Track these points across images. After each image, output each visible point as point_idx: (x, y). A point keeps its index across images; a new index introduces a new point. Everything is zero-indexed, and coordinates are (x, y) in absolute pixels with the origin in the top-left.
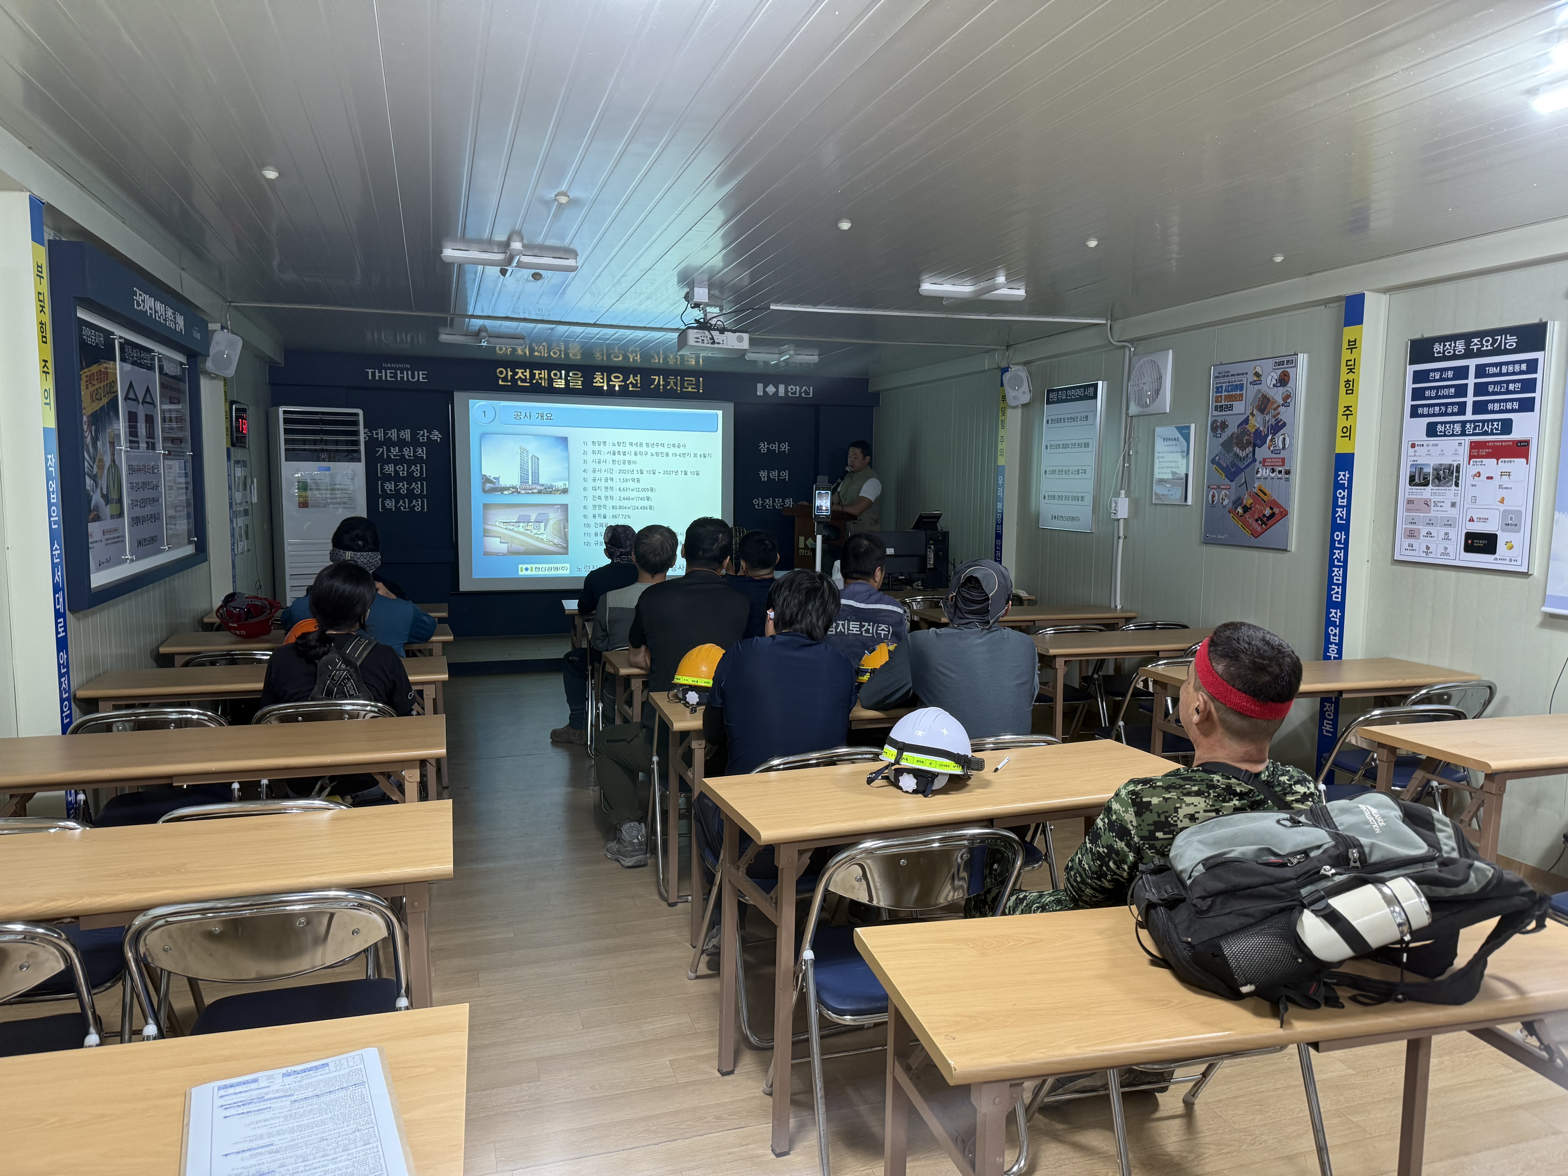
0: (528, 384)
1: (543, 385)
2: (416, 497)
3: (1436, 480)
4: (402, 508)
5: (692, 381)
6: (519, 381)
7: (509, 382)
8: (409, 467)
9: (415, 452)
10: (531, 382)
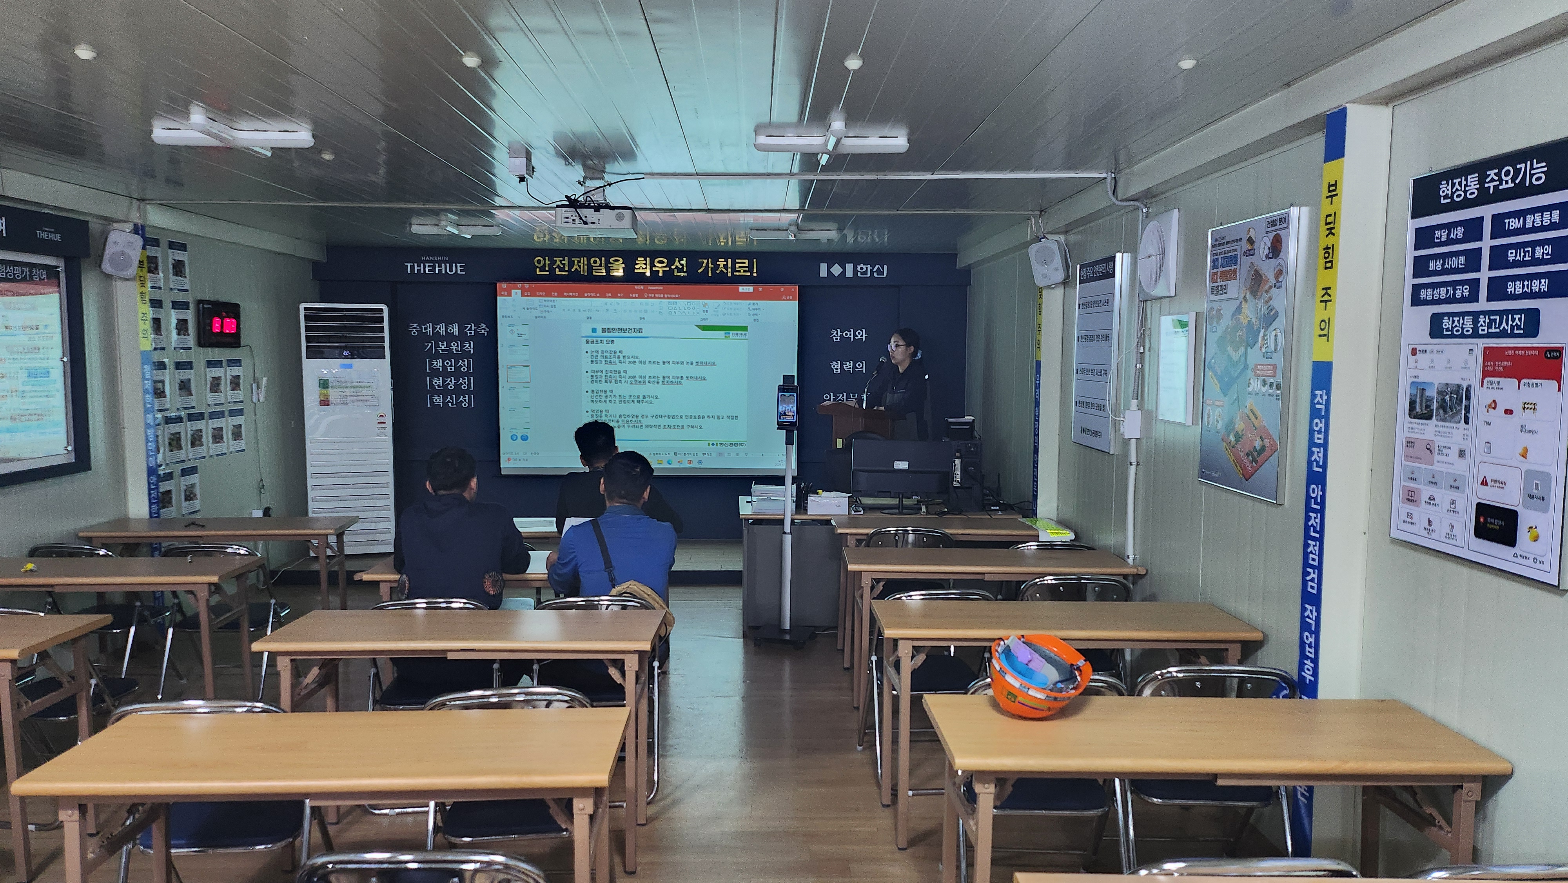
0: (567, 273)
1: (584, 273)
2: (463, 393)
3: (1441, 411)
4: (450, 404)
5: (744, 263)
6: (557, 270)
7: (547, 271)
8: (457, 362)
9: (462, 346)
10: (569, 271)
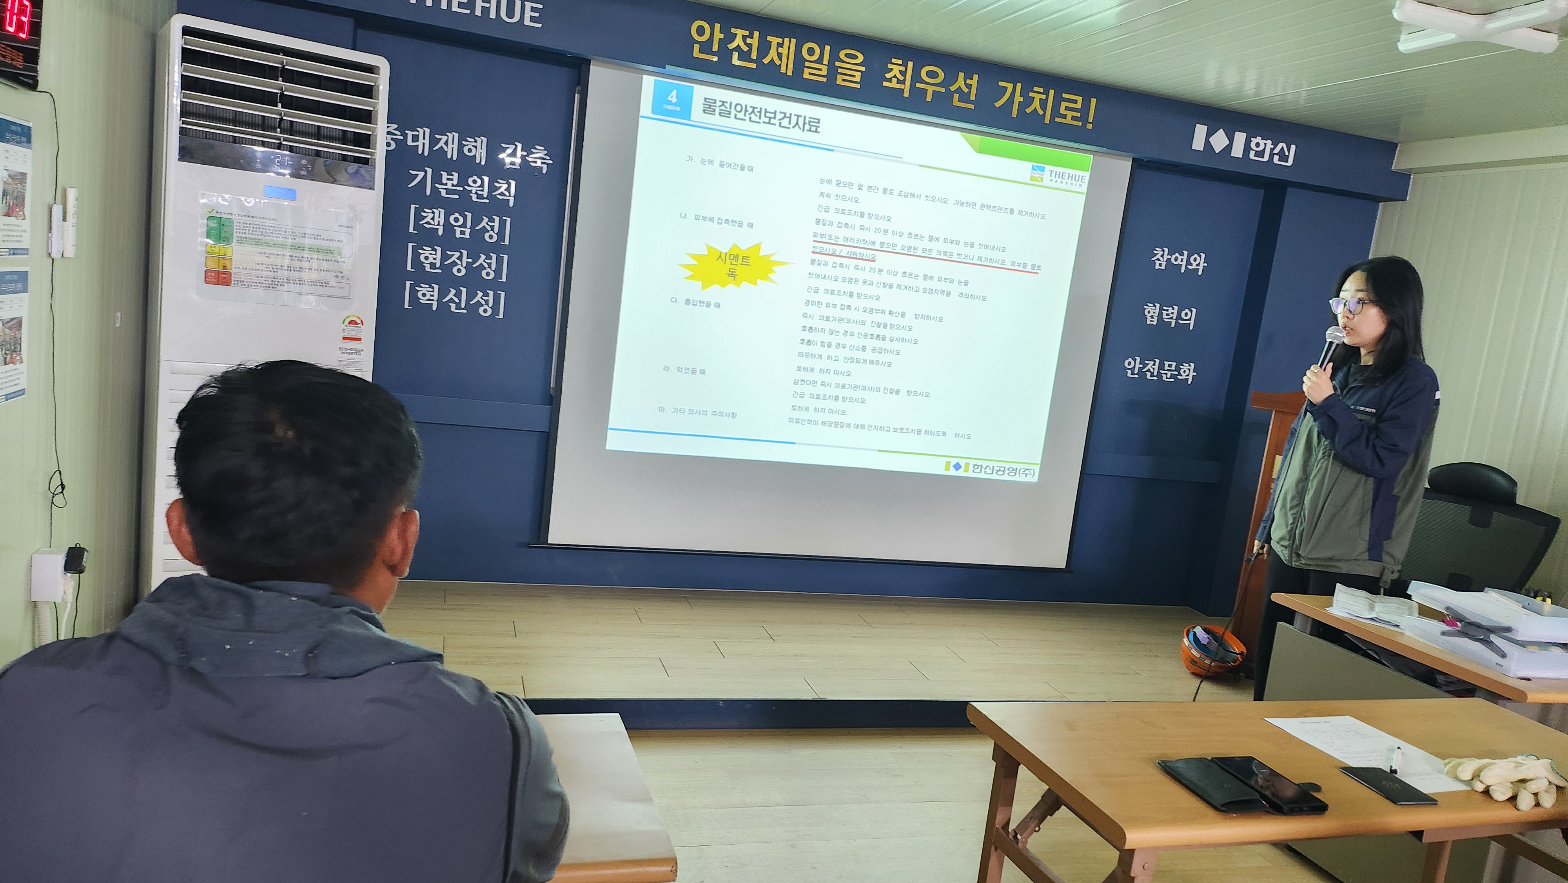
0: (754, 66)
1: (783, 70)
2: (485, 286)
4: (453, 306)
5: (1075, 102)
6: (735, 55)
7: (714, 54)
8: (476, 221)
9: (492, 188)
10: (758, 61)
